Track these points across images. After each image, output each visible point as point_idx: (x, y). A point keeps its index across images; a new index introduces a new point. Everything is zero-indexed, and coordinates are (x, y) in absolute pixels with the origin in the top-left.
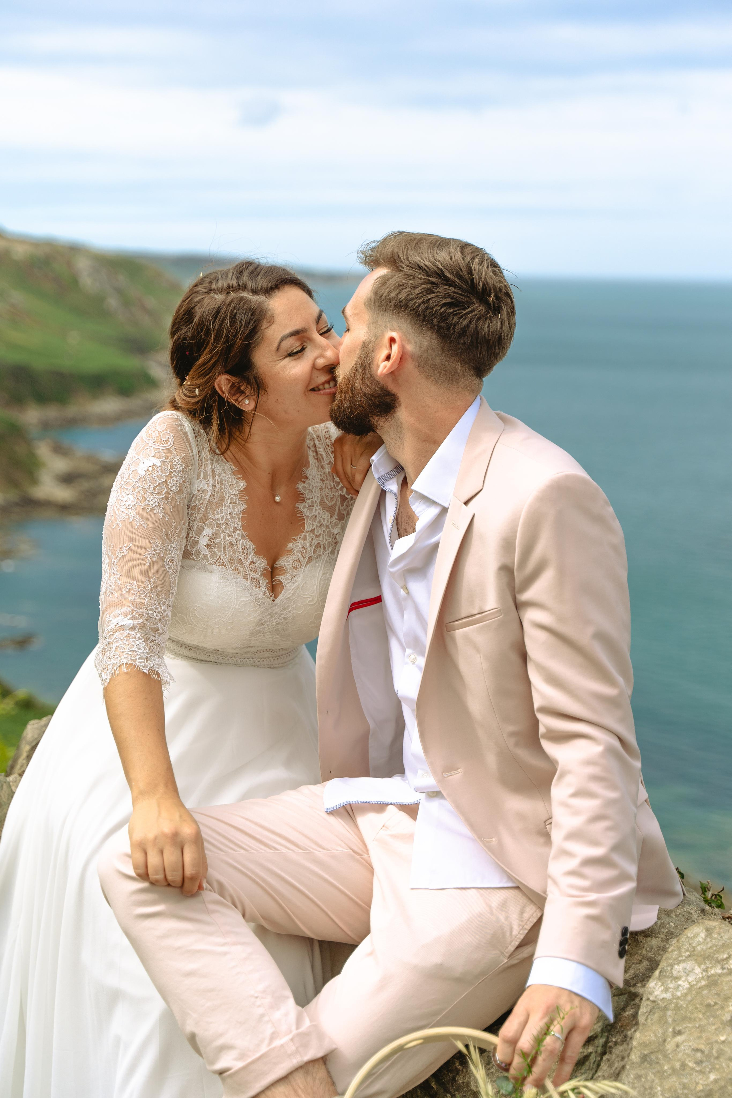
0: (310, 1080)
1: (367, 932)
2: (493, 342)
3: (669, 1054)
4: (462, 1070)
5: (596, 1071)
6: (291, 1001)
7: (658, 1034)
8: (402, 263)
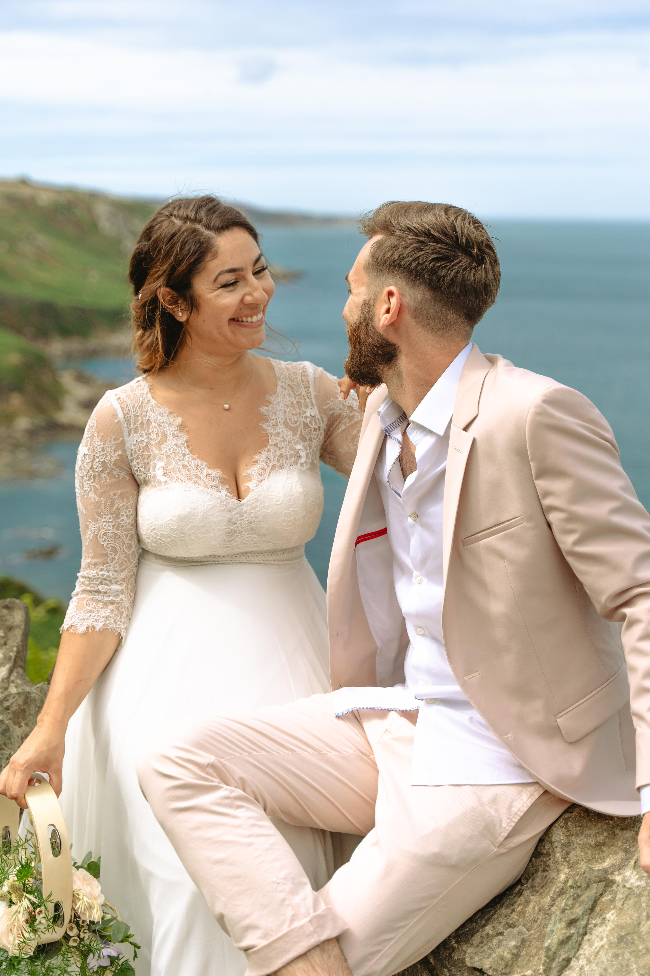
0: (326, 957)
1: (372, 825)
2: (480, 290)
3: (644, 935)
4: (458, 948)
5: (578, 950)
6: (309, 887)
7: (633, 918)
8: (394, 227)
